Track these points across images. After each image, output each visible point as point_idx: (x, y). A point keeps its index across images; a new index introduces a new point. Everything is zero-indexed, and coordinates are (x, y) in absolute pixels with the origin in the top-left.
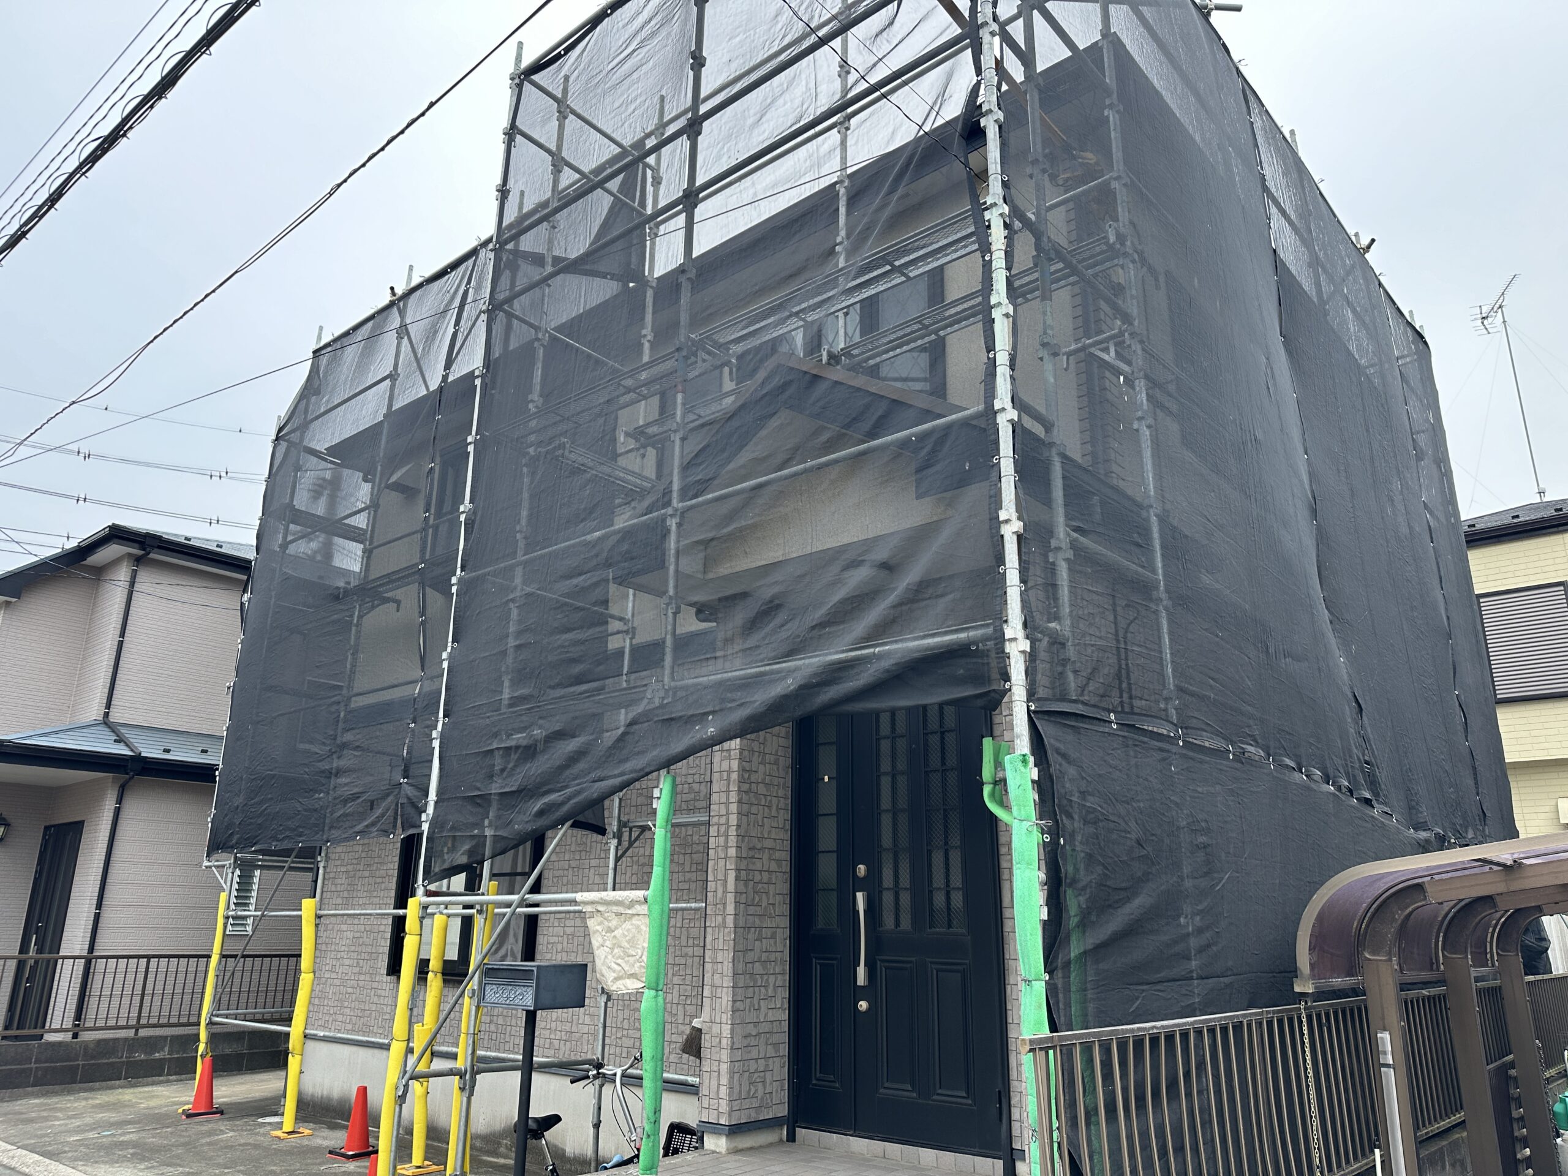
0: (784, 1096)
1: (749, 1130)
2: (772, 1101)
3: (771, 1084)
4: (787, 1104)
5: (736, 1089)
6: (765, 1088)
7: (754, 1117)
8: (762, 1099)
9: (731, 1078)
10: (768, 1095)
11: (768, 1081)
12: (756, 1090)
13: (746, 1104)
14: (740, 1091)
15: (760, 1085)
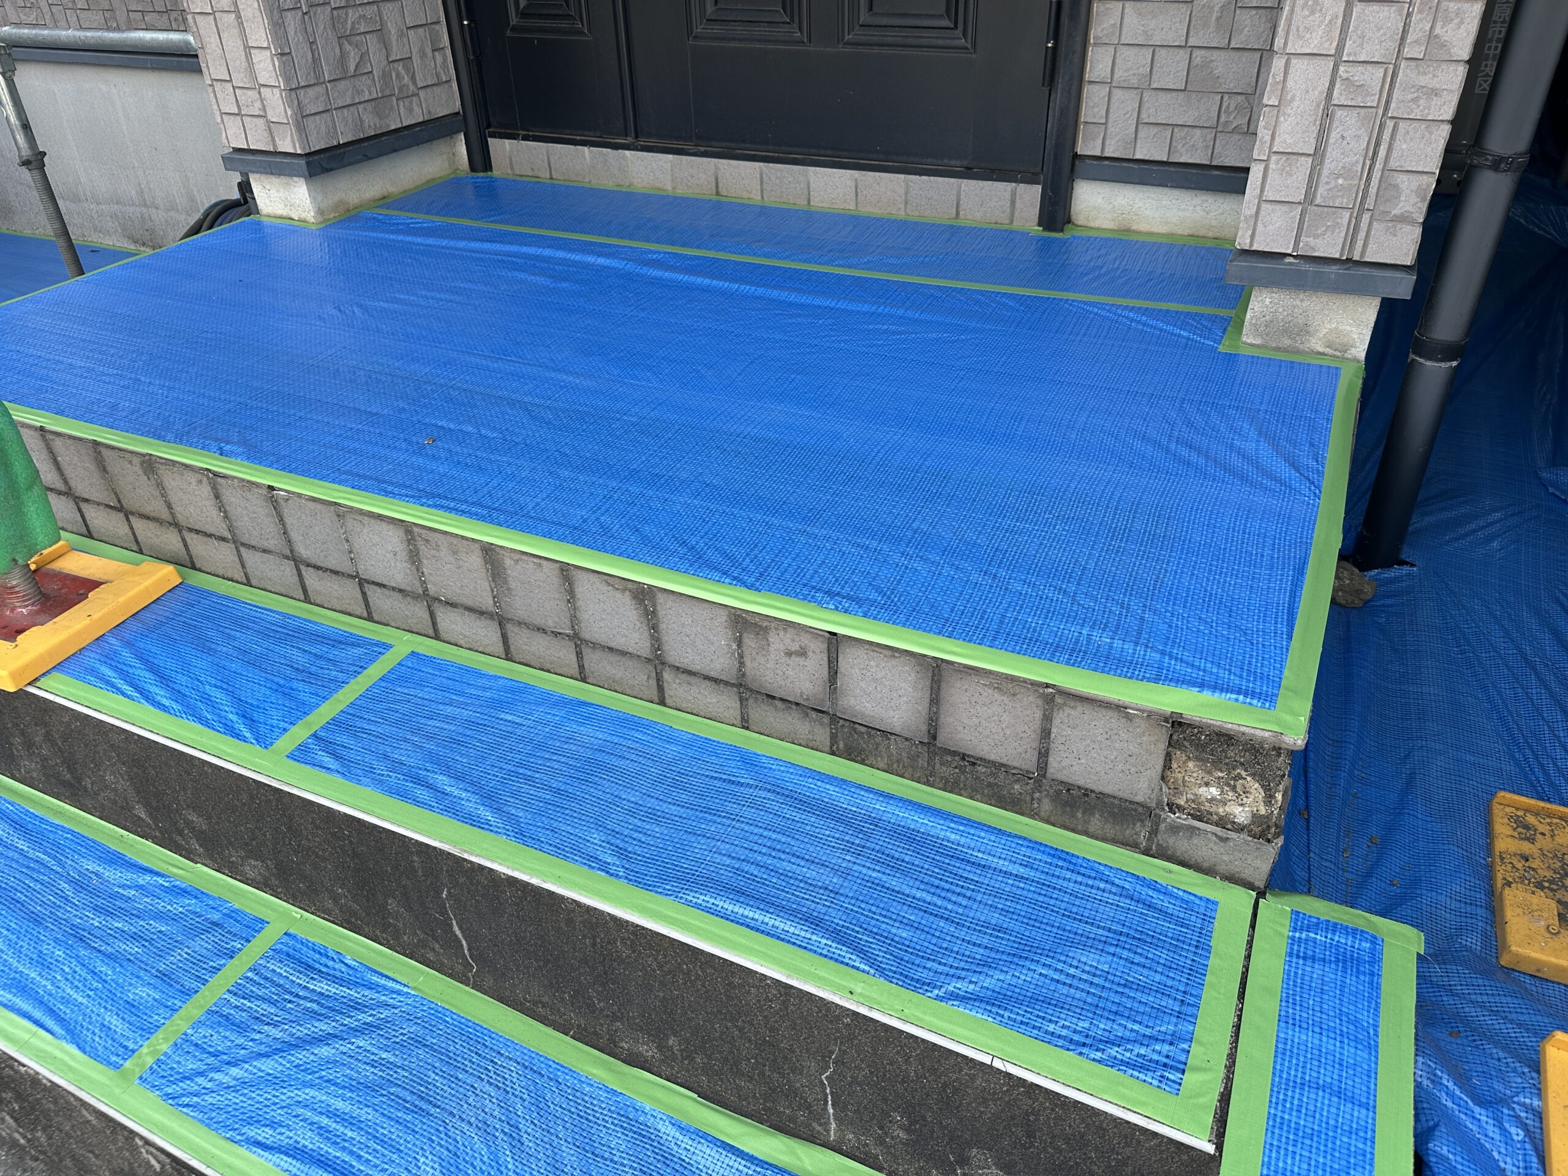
0: (444, 64)
1: (367, 158)
2: (413, 78)
3: (401, 35)
4: (455, 85)
5: (302, 55)
6: (386, 46)
7: (371, 124)
8: (386, 76)
9: (277, 28)
10: (400, 67)
11: (392, 29)
12: (364, 56)
13: (343, 93)
14: (316, 61)
15: (372, 41)
